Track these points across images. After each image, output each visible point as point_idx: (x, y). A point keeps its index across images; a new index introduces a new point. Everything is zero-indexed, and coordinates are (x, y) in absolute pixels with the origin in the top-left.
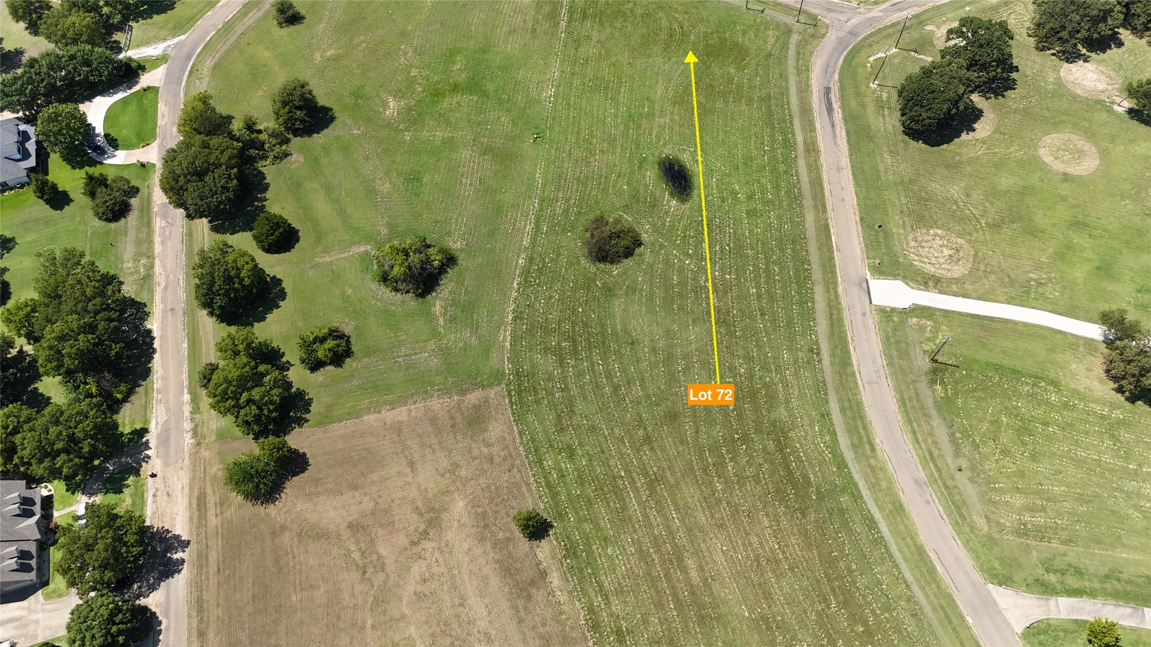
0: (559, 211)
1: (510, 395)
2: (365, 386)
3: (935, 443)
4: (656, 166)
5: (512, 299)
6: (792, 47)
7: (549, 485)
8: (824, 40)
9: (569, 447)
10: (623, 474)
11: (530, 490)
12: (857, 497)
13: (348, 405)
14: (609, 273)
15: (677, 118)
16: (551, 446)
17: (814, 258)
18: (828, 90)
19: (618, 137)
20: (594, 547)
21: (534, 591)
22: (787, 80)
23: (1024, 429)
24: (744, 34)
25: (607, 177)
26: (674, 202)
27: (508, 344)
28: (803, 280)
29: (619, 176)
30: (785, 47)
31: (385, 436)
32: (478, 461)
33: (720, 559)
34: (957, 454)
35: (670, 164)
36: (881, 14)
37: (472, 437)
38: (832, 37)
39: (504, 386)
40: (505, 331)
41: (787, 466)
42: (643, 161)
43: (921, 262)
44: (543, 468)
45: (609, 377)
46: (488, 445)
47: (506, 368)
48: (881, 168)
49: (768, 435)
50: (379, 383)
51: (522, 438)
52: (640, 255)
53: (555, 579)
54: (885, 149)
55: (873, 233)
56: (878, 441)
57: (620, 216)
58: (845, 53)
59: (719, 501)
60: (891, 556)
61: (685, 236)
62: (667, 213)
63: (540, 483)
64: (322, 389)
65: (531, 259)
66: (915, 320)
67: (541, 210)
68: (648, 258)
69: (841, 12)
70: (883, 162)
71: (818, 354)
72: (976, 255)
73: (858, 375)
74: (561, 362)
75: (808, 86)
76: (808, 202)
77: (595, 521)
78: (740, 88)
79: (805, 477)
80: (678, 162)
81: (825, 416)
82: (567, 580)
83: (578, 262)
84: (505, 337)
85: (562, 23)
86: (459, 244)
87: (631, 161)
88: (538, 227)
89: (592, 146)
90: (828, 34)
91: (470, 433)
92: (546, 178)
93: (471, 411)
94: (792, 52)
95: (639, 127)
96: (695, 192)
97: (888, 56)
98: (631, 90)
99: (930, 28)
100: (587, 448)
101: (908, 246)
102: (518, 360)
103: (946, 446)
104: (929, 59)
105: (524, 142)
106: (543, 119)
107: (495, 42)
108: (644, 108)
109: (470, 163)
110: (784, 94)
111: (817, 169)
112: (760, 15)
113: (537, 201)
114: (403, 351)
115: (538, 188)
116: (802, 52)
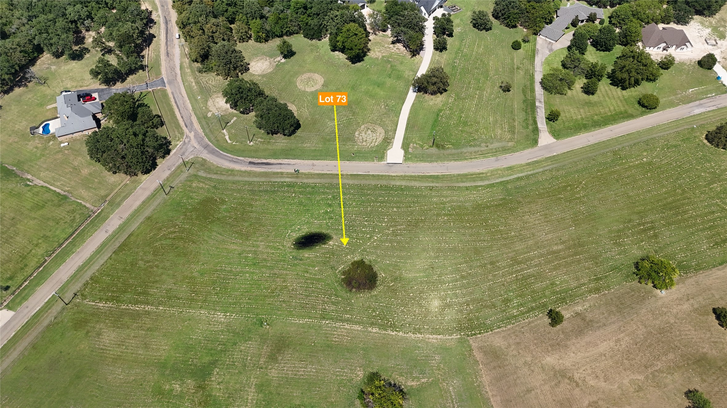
0: (333, 308)
1: (475, 335)
3: (475, 152)
4: (301, 251)
5: (405, 335)
6: (209, 176)
7: (528, 312)
8: (208, 160)
9: (503, 301)
10: (514, 275)
11: (533, 322)
12: (507, 182)
14: (384, 278)
15: (261, 238)
16: (504, 311)
17: (373, 183)
18: (250, 163)
19: (272, 272)
20: (558, 290)
21: (588, 319)
22: (239, 181)
23: (465, 124)
24: (192, 199)
25: (306, 279)
26: (331, 242)
27: (439, 337)
28: (387, 188)
29: (308, 272)
30: (210, 179)
32: (520, 351)
33: (550, 236)
34: (479, 146)
35: (299, 244)
36: (192, 133)
37: (505, 355)
38: (206, 155)
39: (469, 338)
40: (429, 338)
41: (496, 205)
42: (295, 258)
43: (376, 142)
44: (519, 315)
45: (457, 280)
46: (509, 346)
47: (456, 337)
48: (313, 148)
49: (481, 211)
51: (502, 327)
52: (370, 261)
53: (579, 308)
54: (300, 145)
55: (357, 157)
56: (478, 171)
57: (339, 272)
58: (221, 152)
59: (520, 235)
60: (534, 174)
61: (357, 238)
63: (528, 316)
65: (372, 324)
66: (410, 149)
67: (332, 319)
68: (373, 258)
69: (187, 150)
70: (309, 147)
71: (433, 187)
72: (371, 123)
73: (443, 174)
75: (245, 172)
77: (544, 290)
78: (241, 204)
79: (501, 200)
80: (298, 239)
81: (467, 188)
82: (578, 302)
83: (375, 296)
84: (433, 338)
85: (147, 309)
86: (359, 373)
87: (295, 265)
88: (348, 321)
89: (279, 288)
90: (204, 158)
91: (503, 357)
92: (303, 317)
93: (488, 357)
94: (214, 176)
95: (265, 260)
96: (324, 231)
97: (229, 135)
98: (230, 263)
99: (209, 115)
100: (502, 292)
101: (366, 146)
102: (450, 330)
103: (476, 149)
104: (235, 118)
105: (268, 332)
106: (247, 320)
107: (155, 359)
108: (248, 257)
109: (284, 370)
110: (250, 183)
111: (311, 175)
112: (176, 189)
113: (324, 322)
114: (449, 404)
115: (312, 322)
116: (215, 172)
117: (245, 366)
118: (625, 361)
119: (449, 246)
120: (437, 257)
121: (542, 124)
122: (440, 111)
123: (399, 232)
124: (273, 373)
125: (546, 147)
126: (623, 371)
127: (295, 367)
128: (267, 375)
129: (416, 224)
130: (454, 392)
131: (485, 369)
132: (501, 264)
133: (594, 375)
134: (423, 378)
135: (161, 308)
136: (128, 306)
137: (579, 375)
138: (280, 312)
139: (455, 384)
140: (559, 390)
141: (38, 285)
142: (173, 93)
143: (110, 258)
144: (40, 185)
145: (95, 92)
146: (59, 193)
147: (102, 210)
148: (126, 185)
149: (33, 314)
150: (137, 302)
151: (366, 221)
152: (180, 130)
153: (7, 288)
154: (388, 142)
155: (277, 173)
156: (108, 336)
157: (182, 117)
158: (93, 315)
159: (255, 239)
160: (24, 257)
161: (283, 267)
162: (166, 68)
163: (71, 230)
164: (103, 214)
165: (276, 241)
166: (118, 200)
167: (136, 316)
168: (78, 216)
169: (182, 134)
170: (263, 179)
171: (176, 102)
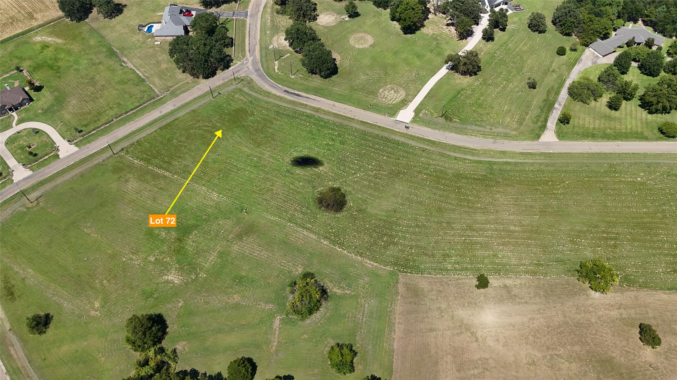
0: (301, 216)
1: (406, 272)
2: (374, 343)
3: (477, 131)
4: (295, 167)
5: (348, 254)
6: (250, 93)
7: (462, 270)
8: (255, 81)
9: (443, 255)
10: (463, 238)
11: (461, 279)
12: (495, 163)
13: (383, 355)
14: (351, 207)
15: (268, 149)
16: (440, 263)
17: (377, 132)
18: (285, 91)
19: (266, 176)
20: (497, 262)
21: (513, 293)
22: (271, 102)
23: (480, 106)
24: (230, 106)
25: (290, 189)
26: (321, 168)
27: (375, 264)
28: (386, 140)
29: (293, 184)
30: (250, 95)
31: (411, 340)
32: (439, 298)
33: (512, 217)
34: (484, 127)
35: (296, 162)
36: (252, 57)
37: (424, 296)
38: (254, 77)
39: (399, 273)
40: (366, 263)
41: (475, 179)
42: (288, 171)
43: (394, 101)
44: (452, 270)
45: (411, 227)
46: (432, 290)
47: (390, 269)
48: (340, 93)
49: (459, 180)
50: (375, 335)
51: (432, 274)
52: (346, 191)
53: (509, 282)
54: (330, 87)
55: (373, 109)
56: (473, 147)
57: (318, 191)
58: (267, 77)
59: (486, 208)
60: (523, 163)
61: (343, 171)
62: (326, 173)
63: (459, 273)
64: (368, 367)
65: (326, 238)
66: (421, 114)
67: (296, 224)
68: (349, 189)
69: (242, 69)
70: (337, 91)
71: (426, 149)
72: (397, 85)
73: (440, 141)
74: (395, 244)
75: (279, 97)
76: (345, 123)
77: (484, 257)
78: (265, 120)
79: (482, 175)
80: (297, 158)
81: (456, 158)
82: (510, 277)
83: (338, 218)
84: (369, 263)
85: (165, 174)
86: (299, 269)
87: (286, 176)
88: (307, 228)
89: (266, 189)
90: (252, 78)
91: (422, 297)
92: (275, 215)
93: (409, 293)
94: (254, 94)
95: (265, 165)
96: (319, 158)
97: (278, 66)
98: (238, 160)
99: (271, 47)
100: (446, 248)
101: (384, 102)
102: (387, 262)
103: (480, 129)
104: (289, 55)
105: (244, 218)
106: (233, 204)
107: (156, 210)
108: (253, 159)
109: (244, 248)
110: (279, 106)
111: (329, 113)
112: (222, 95)
113: (289, 224)
114: (359, 316)
115: (281, 221)
116: (256, 91)
117: (217, 235)
118: (530, 337)
119: (417, 199)
120: (402, 205)
121: (552, 123)
122: (463, 89)
123: (380, 176)
124: (235, 248)
125: (547, 144)
126: (525, 344)
127: (253, 249)
128: (230, 247)
129: (397, 174)
130: (368, 309)
131: (402, 301)
132: (456, 226)
133: (496, 338)
134: (348, 289)
135: (176, 177)
136: (153, 168)
137: (482, 333)
138: (259, 207)
139: (371, 303)
140: (459, 338)
141: (101, 135)
142: (250, 24)
143: (155, 131)
144: (130, 67)
145: (194, 10)
146: (140, 77)
147: (164, 96)
148: (188, 83)
149: (90, 154)
150: (160, 167)
151: (357, 160)
152: (244, 53)
153: (80, 131)
154: (404, 104)
155: (303, 104)
156: (132, 185)
157: (249, 44)
158: (128, 166)
159: (264, 148)
160: (100, 114)
161: (276, 175)
162: (254, 4)
163: (138, 105)
164: (163, 100)
165: (279, 155)
166: (178, 92)
167: (156, 176)
168: (146, 96)
169: (244, 56)
170: (289, 106)
171: (249, 32)
